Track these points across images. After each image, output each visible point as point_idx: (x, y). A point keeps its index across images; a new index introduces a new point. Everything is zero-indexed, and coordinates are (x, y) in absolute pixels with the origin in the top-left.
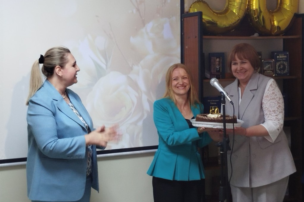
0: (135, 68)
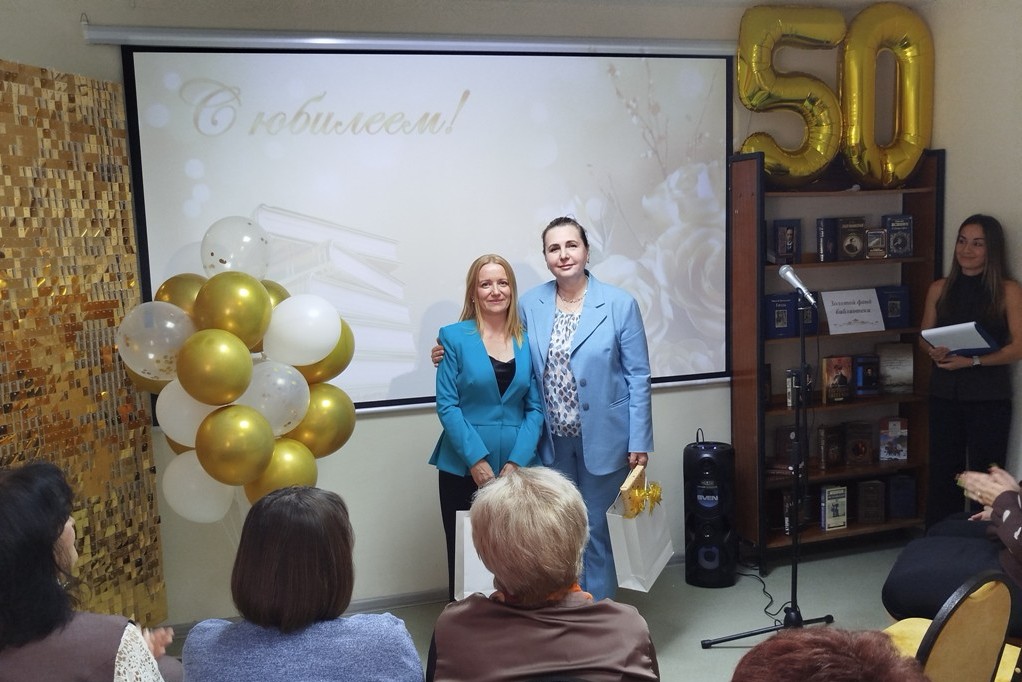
0: (650, 248)
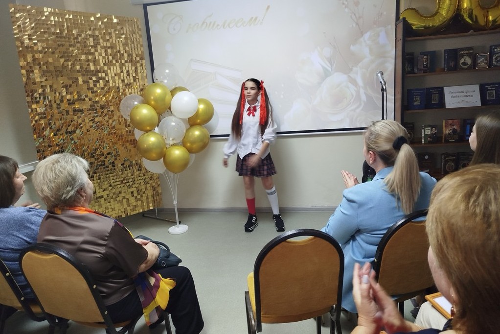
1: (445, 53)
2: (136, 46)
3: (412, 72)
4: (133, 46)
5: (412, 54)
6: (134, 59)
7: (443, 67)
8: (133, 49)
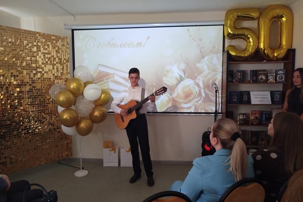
1: (250, 72)
2: (64, 54)
3: (232, 82)
4: (62, 54)
5: (232, 71)
6: (62, 61)
7: (249, 79)
8: (62, 55)
